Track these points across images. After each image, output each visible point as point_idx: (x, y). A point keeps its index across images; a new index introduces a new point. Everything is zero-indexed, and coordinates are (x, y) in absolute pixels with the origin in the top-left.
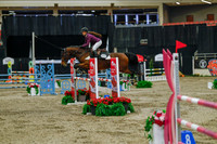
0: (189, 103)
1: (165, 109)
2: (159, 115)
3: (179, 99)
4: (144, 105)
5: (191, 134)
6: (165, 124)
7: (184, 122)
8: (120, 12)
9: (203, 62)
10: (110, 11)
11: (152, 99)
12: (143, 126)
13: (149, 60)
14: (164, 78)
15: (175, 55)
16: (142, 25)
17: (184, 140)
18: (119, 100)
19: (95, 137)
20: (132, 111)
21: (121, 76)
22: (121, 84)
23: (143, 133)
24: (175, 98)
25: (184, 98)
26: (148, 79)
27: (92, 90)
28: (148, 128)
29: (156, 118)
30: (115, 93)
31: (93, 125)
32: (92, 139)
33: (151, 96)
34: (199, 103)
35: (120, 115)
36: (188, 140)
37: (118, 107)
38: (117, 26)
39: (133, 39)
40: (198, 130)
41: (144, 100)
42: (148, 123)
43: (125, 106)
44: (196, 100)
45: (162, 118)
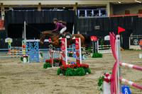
0: (127, 68)
1: (111, 71)
2: (107, 75)
3: (121, 65)
4: (97, 69)
5: (128, 88)
6: (111, 81)
7: (123, 80)
8: (82, 8)
9: (136, 41)
10: (75, 8)
11: (102, 65)
12: (97, 83)
13: (100, 39)
14: (110, 51)
15: (118, 36)
16: (96, 17)
17: (123, 92)
18: (81, 66)
19: (65, 90)
20: (90, 73)
21: (82, 50)
22: (82, 55)
23: (97, 87)
24: (118, 65)
25: (124, 64)
26: (100, 52)
27: (63, 59)
28: (100, 84)
29: (105, 77)
30: (78, 61)
31: (64, 82)
32: (63, 91)
33: (102, 63)
34: (134, 68)
35: (82, 75)
36: (126, 92)
37: (80, 70)
38: (79, 18)
39: (90, 26)
40: (133, 85)
41: (97, 66)
42: (100, 80)
43: (85, 70)
44: (131, 66)
45: (109, 78)
